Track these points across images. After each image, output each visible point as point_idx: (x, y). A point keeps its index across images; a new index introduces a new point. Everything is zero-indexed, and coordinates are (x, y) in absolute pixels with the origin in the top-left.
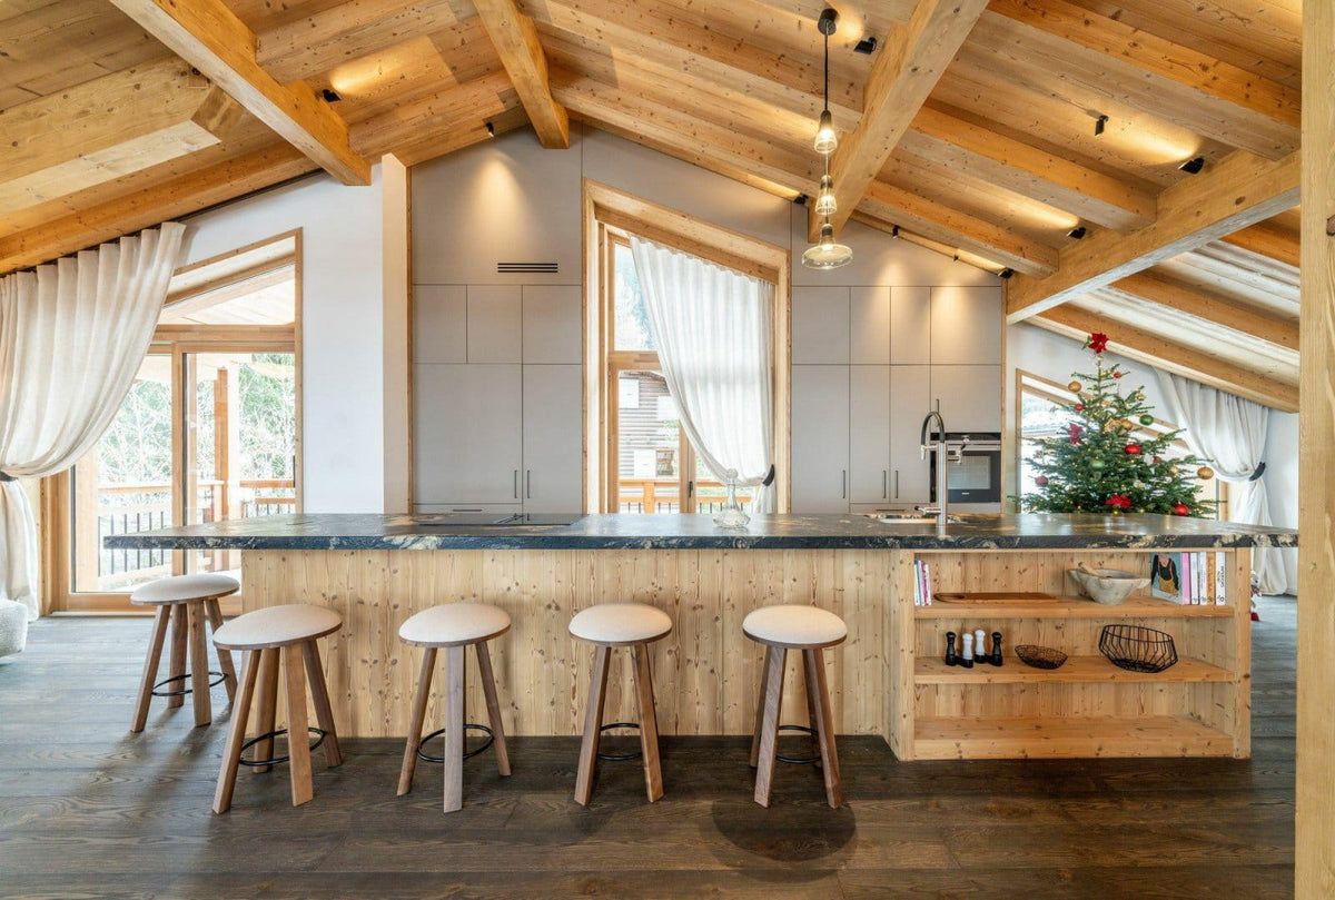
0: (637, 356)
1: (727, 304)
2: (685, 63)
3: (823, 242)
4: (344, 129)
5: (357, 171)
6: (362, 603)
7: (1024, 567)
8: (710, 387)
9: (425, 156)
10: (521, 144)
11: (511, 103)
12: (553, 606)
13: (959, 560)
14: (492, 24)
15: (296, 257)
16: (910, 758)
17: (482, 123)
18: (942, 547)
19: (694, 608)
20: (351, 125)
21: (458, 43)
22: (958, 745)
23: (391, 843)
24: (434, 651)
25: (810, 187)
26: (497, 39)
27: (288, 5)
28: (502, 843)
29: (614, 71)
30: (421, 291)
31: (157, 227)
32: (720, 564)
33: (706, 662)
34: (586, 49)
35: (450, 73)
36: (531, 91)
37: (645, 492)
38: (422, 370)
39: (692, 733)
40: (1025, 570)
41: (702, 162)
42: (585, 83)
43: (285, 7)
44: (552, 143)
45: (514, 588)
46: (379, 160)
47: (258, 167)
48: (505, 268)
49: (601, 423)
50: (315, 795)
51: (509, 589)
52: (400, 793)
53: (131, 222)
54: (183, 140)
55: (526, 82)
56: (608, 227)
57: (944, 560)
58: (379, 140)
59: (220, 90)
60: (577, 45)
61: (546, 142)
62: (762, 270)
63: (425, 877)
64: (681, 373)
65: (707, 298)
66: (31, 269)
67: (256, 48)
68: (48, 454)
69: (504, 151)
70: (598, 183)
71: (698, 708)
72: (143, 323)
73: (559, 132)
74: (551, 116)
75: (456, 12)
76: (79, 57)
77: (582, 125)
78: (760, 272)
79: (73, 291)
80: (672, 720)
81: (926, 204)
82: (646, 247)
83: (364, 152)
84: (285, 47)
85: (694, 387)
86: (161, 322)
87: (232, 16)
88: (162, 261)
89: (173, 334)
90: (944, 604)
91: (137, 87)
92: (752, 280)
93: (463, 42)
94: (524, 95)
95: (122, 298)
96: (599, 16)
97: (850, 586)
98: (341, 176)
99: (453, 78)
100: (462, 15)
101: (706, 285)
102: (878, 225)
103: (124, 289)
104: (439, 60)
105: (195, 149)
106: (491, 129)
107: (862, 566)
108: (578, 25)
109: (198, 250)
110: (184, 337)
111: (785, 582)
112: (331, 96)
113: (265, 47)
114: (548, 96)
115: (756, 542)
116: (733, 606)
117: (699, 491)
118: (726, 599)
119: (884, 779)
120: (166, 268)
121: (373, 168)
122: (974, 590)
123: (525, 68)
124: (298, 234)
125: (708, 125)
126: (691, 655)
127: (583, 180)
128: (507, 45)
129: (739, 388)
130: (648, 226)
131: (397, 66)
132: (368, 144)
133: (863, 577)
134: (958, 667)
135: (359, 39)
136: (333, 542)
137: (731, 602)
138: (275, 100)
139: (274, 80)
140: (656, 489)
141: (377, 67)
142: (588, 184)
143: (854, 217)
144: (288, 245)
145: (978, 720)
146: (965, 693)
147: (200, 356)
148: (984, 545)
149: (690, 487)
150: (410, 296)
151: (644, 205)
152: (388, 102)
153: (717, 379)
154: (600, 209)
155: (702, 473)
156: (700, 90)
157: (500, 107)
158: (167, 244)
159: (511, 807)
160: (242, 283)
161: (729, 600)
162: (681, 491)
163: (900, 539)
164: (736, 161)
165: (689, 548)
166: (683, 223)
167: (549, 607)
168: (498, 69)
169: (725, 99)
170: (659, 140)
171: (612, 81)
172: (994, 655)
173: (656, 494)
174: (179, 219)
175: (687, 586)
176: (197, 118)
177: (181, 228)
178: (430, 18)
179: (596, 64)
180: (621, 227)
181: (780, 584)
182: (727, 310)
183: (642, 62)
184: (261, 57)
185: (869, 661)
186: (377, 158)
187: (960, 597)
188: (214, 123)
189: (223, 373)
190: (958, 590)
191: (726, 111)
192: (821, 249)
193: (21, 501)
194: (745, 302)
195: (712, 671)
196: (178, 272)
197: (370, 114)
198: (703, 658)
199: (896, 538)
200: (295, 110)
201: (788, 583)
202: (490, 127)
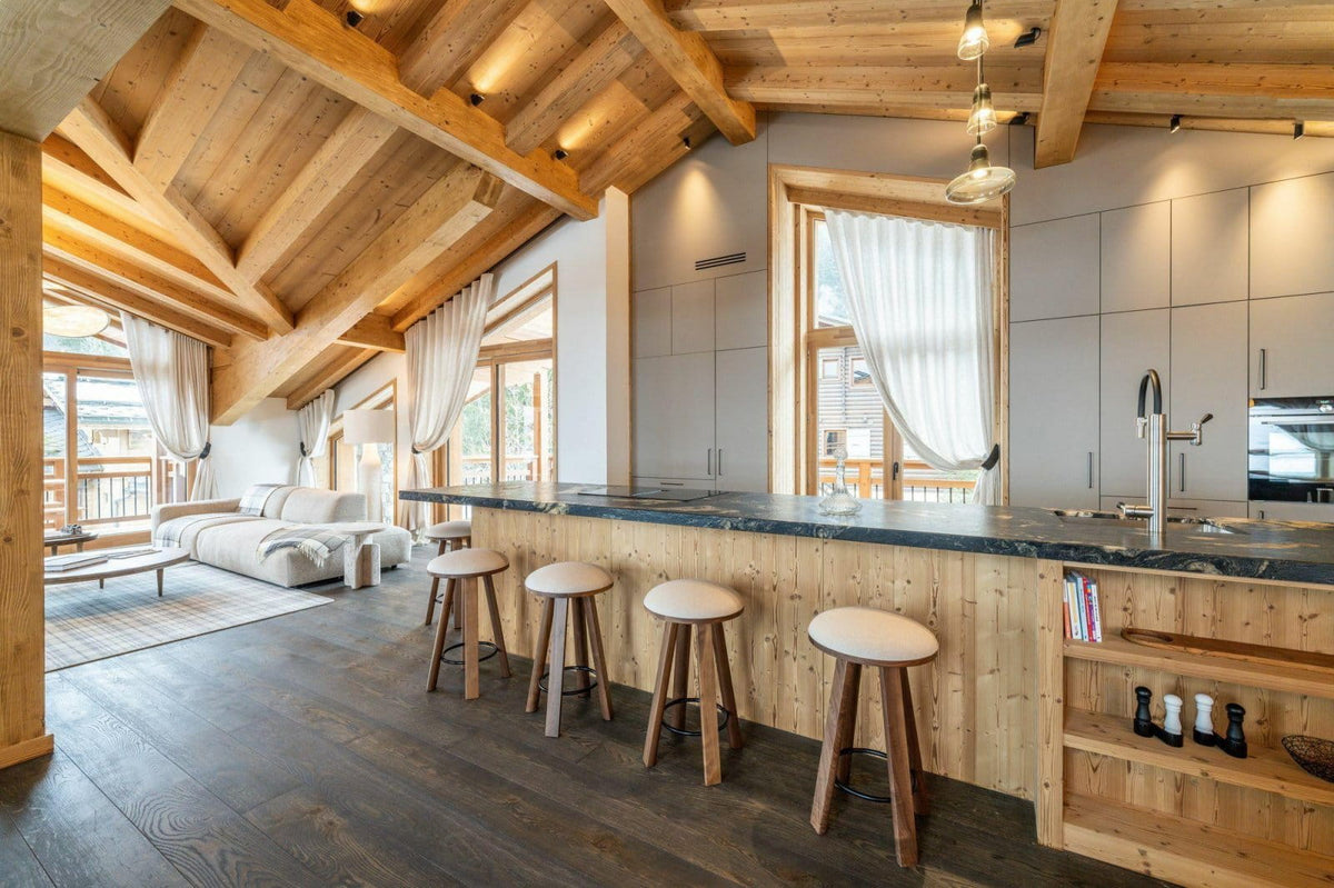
0: (837, 333)
1: (935, 262)
2: (830, 15)
3: (974, 167)
4: (575, 178)
5: (587, 207)
6: (535, 553)
7: (1312, 611)
8: (915, 358)
9: (640, 181)
10: (714, 149)
11: (695, 114)
12: (664, 575)
13: (1172, 585)
14: (657, 51)
15: (553, 288)
16: (1055, 845)
17: (680, 140)
18: (1110, 563)
19: (792, 598)
20: (581, 172)
21: (643, 78)
22: (1143, 853)
23: (499, 747)
24: (552, 601)
25: (1029, 102)
26: (666, 63)
27: (519, 95)
28: (566, 775)
29: (778, 51)
30: (639, 297)
31: (479, 279)
32: (820, 553)
33: (804, 657)
34: (748, 39)
35: (641, 105)
36: (705, 97)
37: (860, 472)
38: (639, 364)
39: (790, 729)
40: (1313, 616)
41: (891, 112)
42: (757, 72)
43: (517, 98)
44: (740, 139)
45: (634, 554)
46: (603, 194)
47: (526, 223)
48: (701, 265)
49: (797, 403)
50: (480, 695)
51: (630, 555)
52: (528, 710)
53: (465, 279)
54: (471, 216)
55: (699, 90)
56: (803, 206)
57: (1143, 583)
58: (599, 178)
59: (487, 173)
60: (739, 39)
61: (733, 140)
62: (978, 214)
63: (503, 781)
64: (879, 345)
65: (911, 257)
66: (424, 319)
67: (505, 135)
68: (431, 437)
69: (701, 159)
70: (785, 166)
71: (796, 705)
72: (473, 346)
73: (741, 127)
74: (731, 114)
75: (630, 53)
76: (419, 176)
77: (767, 114)
78: (976, 217)
79: (442, 329)
80: (770, 711)
81: (1217, 72)
82: (843, 217)
83: (591, 191)
84: (520, 128)
85: (894, 360)
86: (482, 345)
87: (487, 117)
88: (482, 302)
89: (491, 352)
90: (1129, 644)
91: (448, 185)
92: (966, 229)
93: (647, 76)
94: (702, 103)
95: (463, 331)
96: (739, 5)
97: (986, 600)
98: (577, 215)
99: (646, 109)
100: (635, 54)
101: (910, 244)
102: (1147, 121)
103: (464, 324)
104: (632, 97)
105: (480, 219)
106: (687, 144)
107: (1004, 576)
108: (726, 20)
109: (502, 290)
110: (498, 353)
111: (896, 582)
112: (560, 154)
113: (510, 133)
114: (723, 97)
115: (839, 532)
116: (834, 601)
117: (906, 473)
118: (826, 593)
119: (997, 857)
120: (484, 306)
121: (600, 203)
122: (1202, 632)
123: (698, 79)
124: (554, 266)
125: (885, 69)
126: (788, 646)
127: (769, 166)
128: (674, 64)
129: (951, 356)
130: (841, 195)
131: (601, 115)
132: (591, 184)
133: (1005, 590)
134: (1154, 740)
135: (564, 104)
136: (505, 503)
137: (832, 596)
138: (519, 170)
139: (518, 154)
140: (873, 470)
141: (588, 122)
142: (774, 168)
143: (1089, 120)
144: (547, 278)
145: (1205, 830)
146: (1182, 784)
147: (507, 365)
148: (1193, 567)
149: (896, 468)
150: (631, 302)
151: (829, 175)
152: (602, 145)
153: (921, 348)
154: (793, 192)
155: (908, 454)
156: (864, 36)
157: (687, 121)
158: (484, 288)
159: (593, 748)
160: (529, 310)
161: (829, 594)
162: (885, 472)
163: (1039, 545)
164: (920, 98)
165: (768, 532)
166: (874, 184)
167: (661, 576)
168: (677, 91)
169: (893, 35)
170: (834, 103)
171: (779, 61)
172: (1229, 737)
173: (873, 475)
174: (489, 271)
175: (786, 573)
176: (477, 198)
177: (491, 276)
178: (611, 66)
179: (759, 50)
180: (816, 204)
181: (890, 584)
182: (935, 269)
183: (798, 31)
184: (508, 140)
185: (1013, 701)
186: (602, 193)
187: (1166, 638)
188: (486, 198)
189: (537, 377)
190: (1169, 627)
191: (898, 49)
192: (970, 178)
193: (422, 467)
194: (958, 254)
195: (811, 669)
196: (491, 308)
197: (591, 159)
198: (800, 653)
199: (1032, 543)
200: (536, 174)
201: (900, 584)
202: (687, 141)
